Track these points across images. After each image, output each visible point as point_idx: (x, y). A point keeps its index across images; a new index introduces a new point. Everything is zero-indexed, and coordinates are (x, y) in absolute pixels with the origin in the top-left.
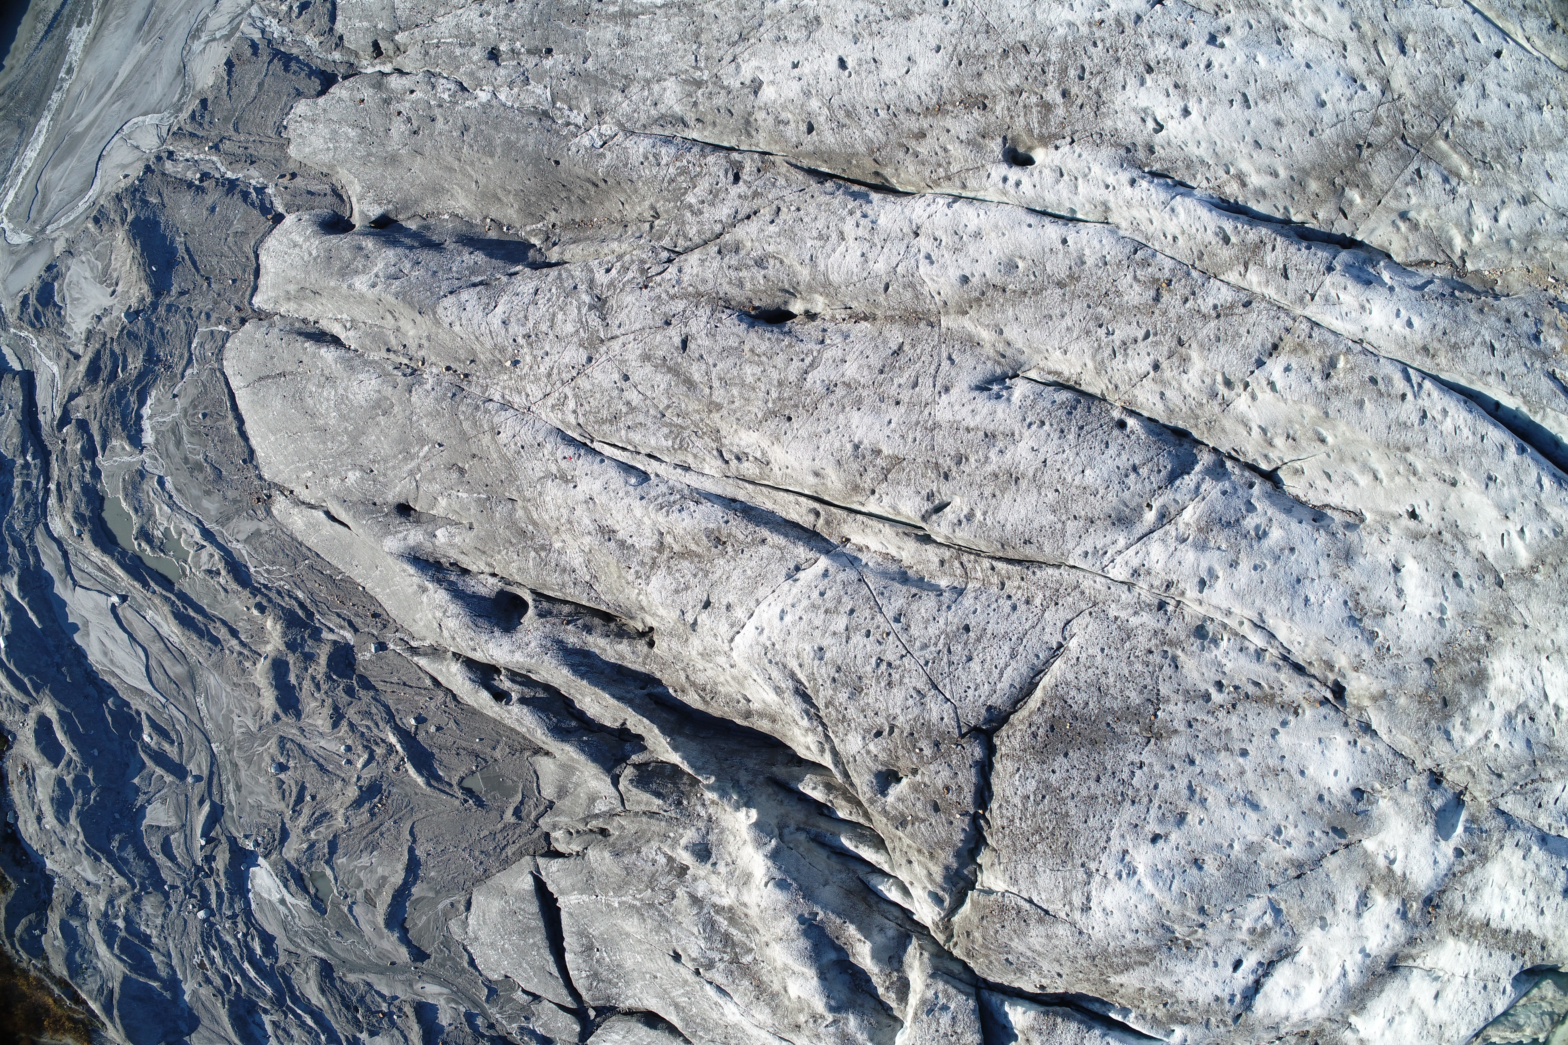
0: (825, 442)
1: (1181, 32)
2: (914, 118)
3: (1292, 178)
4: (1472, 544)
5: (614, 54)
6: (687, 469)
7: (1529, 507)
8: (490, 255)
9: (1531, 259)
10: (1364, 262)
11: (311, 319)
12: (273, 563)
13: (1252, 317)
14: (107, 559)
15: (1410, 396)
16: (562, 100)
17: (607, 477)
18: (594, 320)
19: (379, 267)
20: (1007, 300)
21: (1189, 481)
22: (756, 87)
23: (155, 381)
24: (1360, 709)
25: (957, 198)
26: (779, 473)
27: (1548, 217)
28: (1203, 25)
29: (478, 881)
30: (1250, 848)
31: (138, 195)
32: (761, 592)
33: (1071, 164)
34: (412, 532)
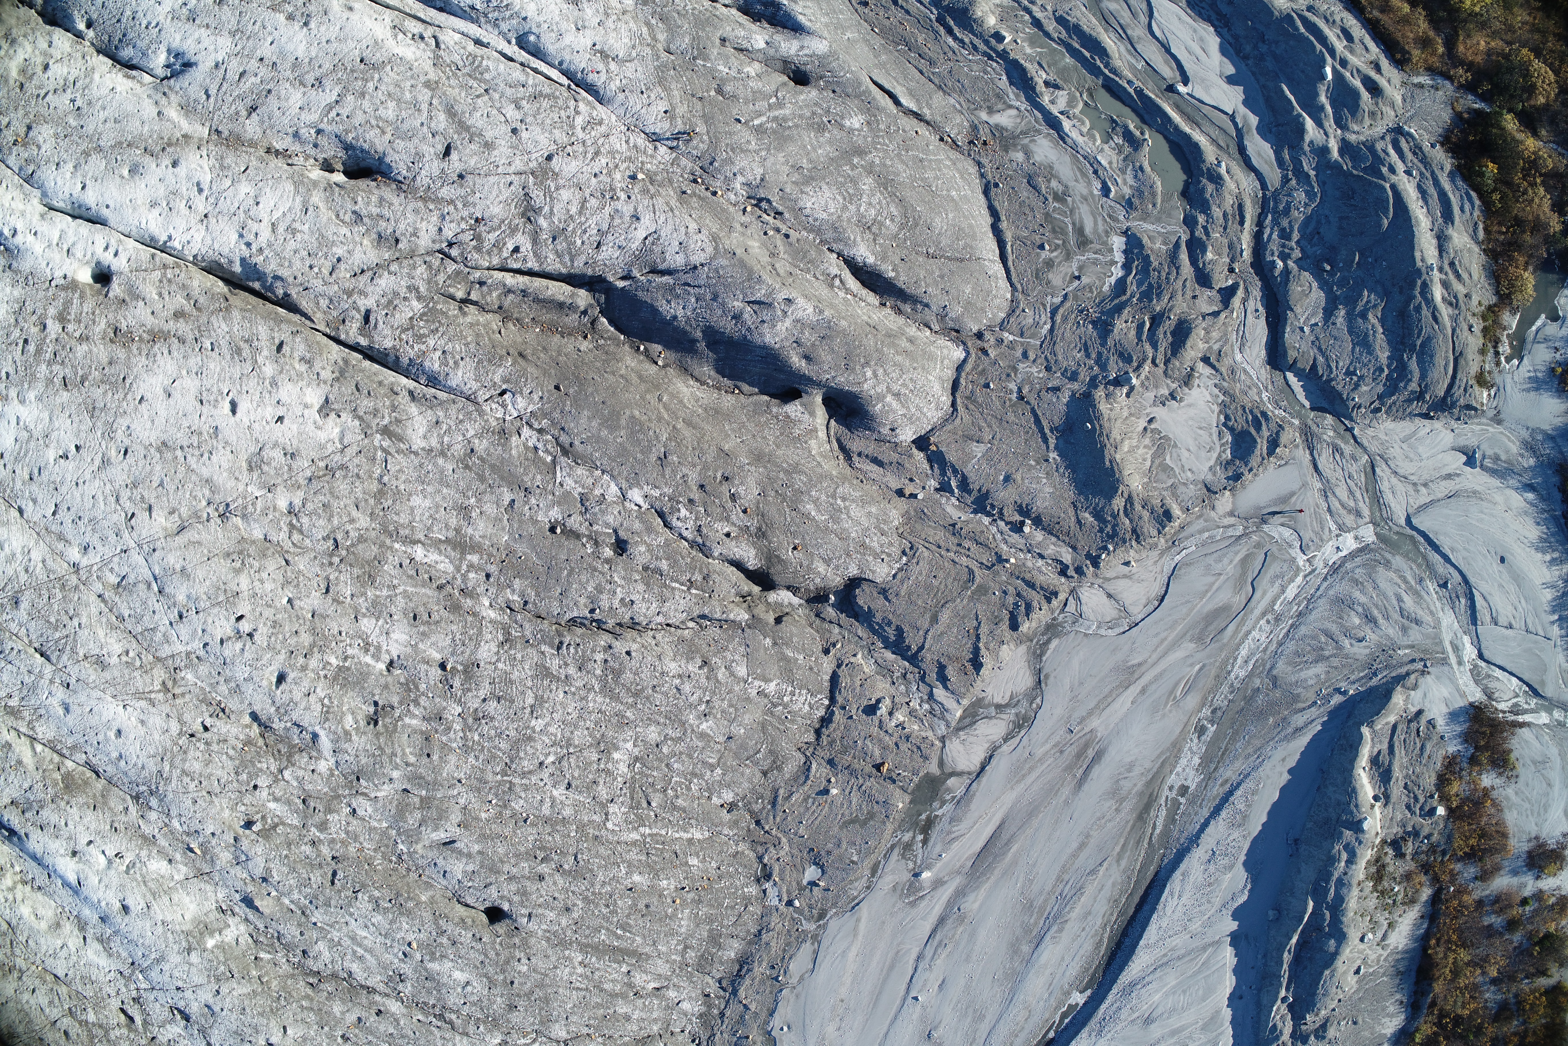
0: (333, 32)
5: (479, 500)
6: (478, 42)
11: (889, 311)
14: (1187, 131)
16: (544, 462)
17: (557, 46)
18: (538, 196)
19: (783, 326)
20: (146, 141)
22: (326, 408)
23: (1102, 301)
25: (161, 248)
31: (1109, 530)
33: (57, 256)
34: (793, 52)
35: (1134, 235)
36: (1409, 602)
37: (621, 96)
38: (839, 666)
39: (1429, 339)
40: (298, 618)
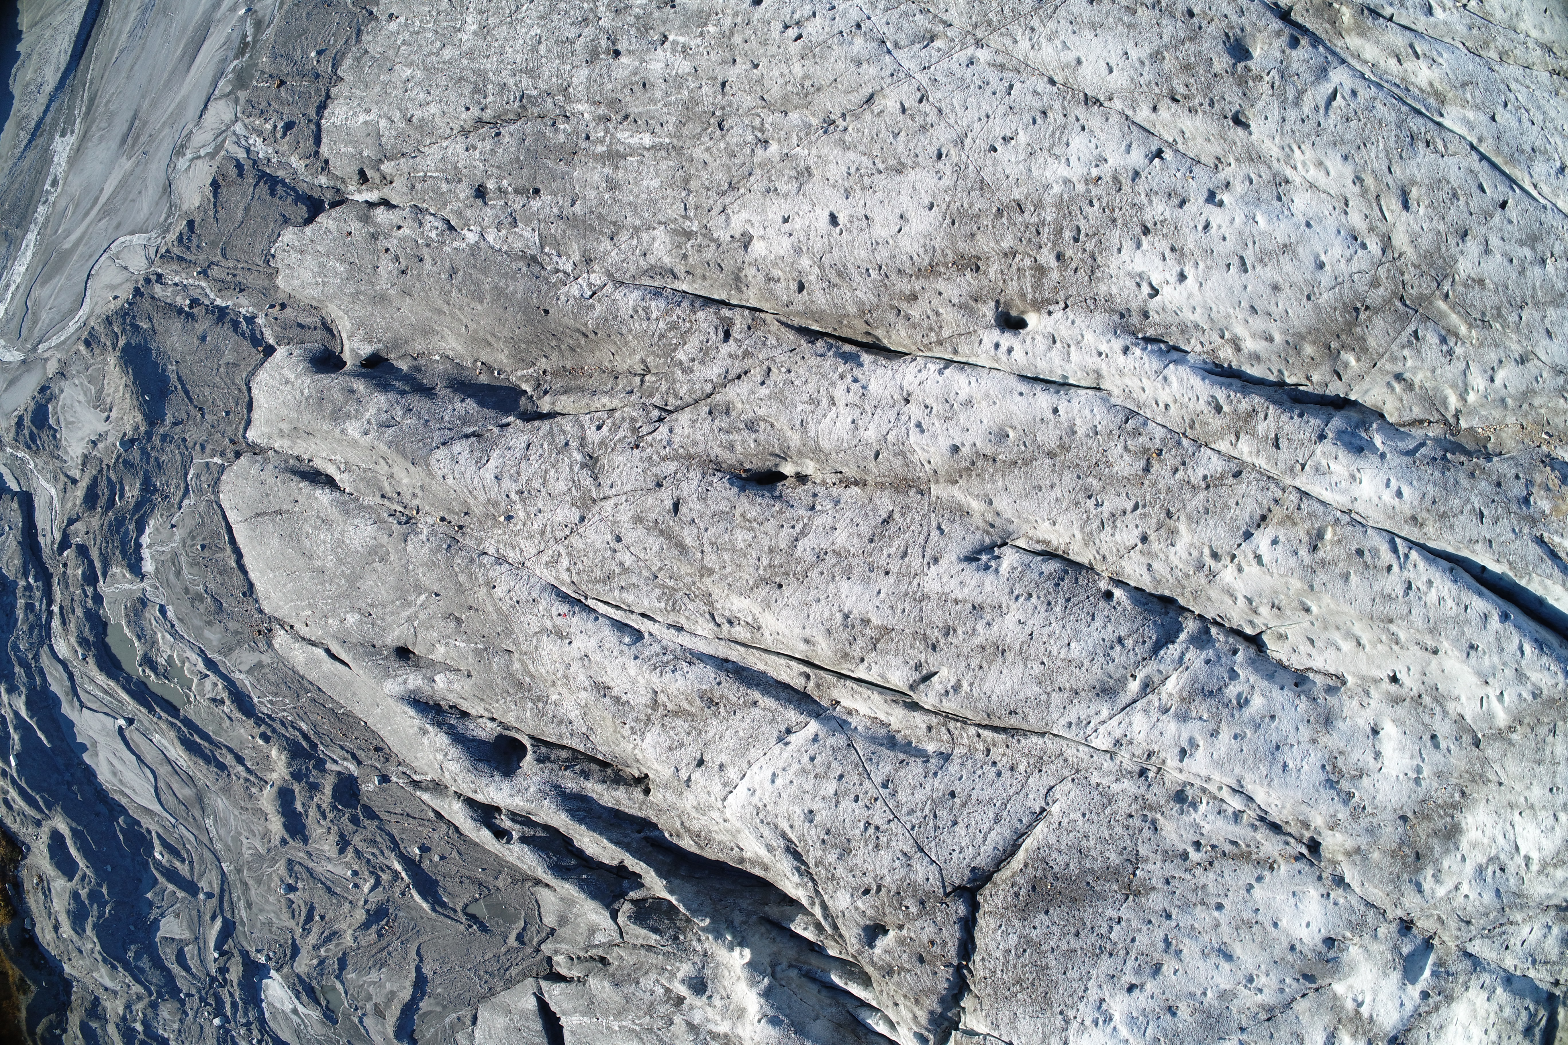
0: (815, 611)
1: (1179, 190)
2: (905, 280)
3: (1287, 343)
4: (1451, 706)
5: (602, 198)
6: (680, 629)
7: (1509, 673)
8: (482, 403)
9: (1526, 415)
10: (1357, 427)
11: (306, 457)
12: (276, 695)
13: (1241, 489)
14: (112, 683)
15: (1396, 568)
16: (550, 245)
17: (601, 635)
18: (586, 479)
19: (371, 412)
20: (996, 470)
21: (1173, 650)
22: (746, 241)
23: (152, 510)
24: (1335, 863)
25: (949, 363)
26: (770, 639)
27: (1545, 375)
28: (1203, 180)
29: (483, 998)
30: (1222, 995)
31: (128, 319)
32: (753, 754)
33: (1064, 332)
34: (412, 677)
35: (137, 576)
37: (535, 595)
38: (316, 153)
40: (746, 55)
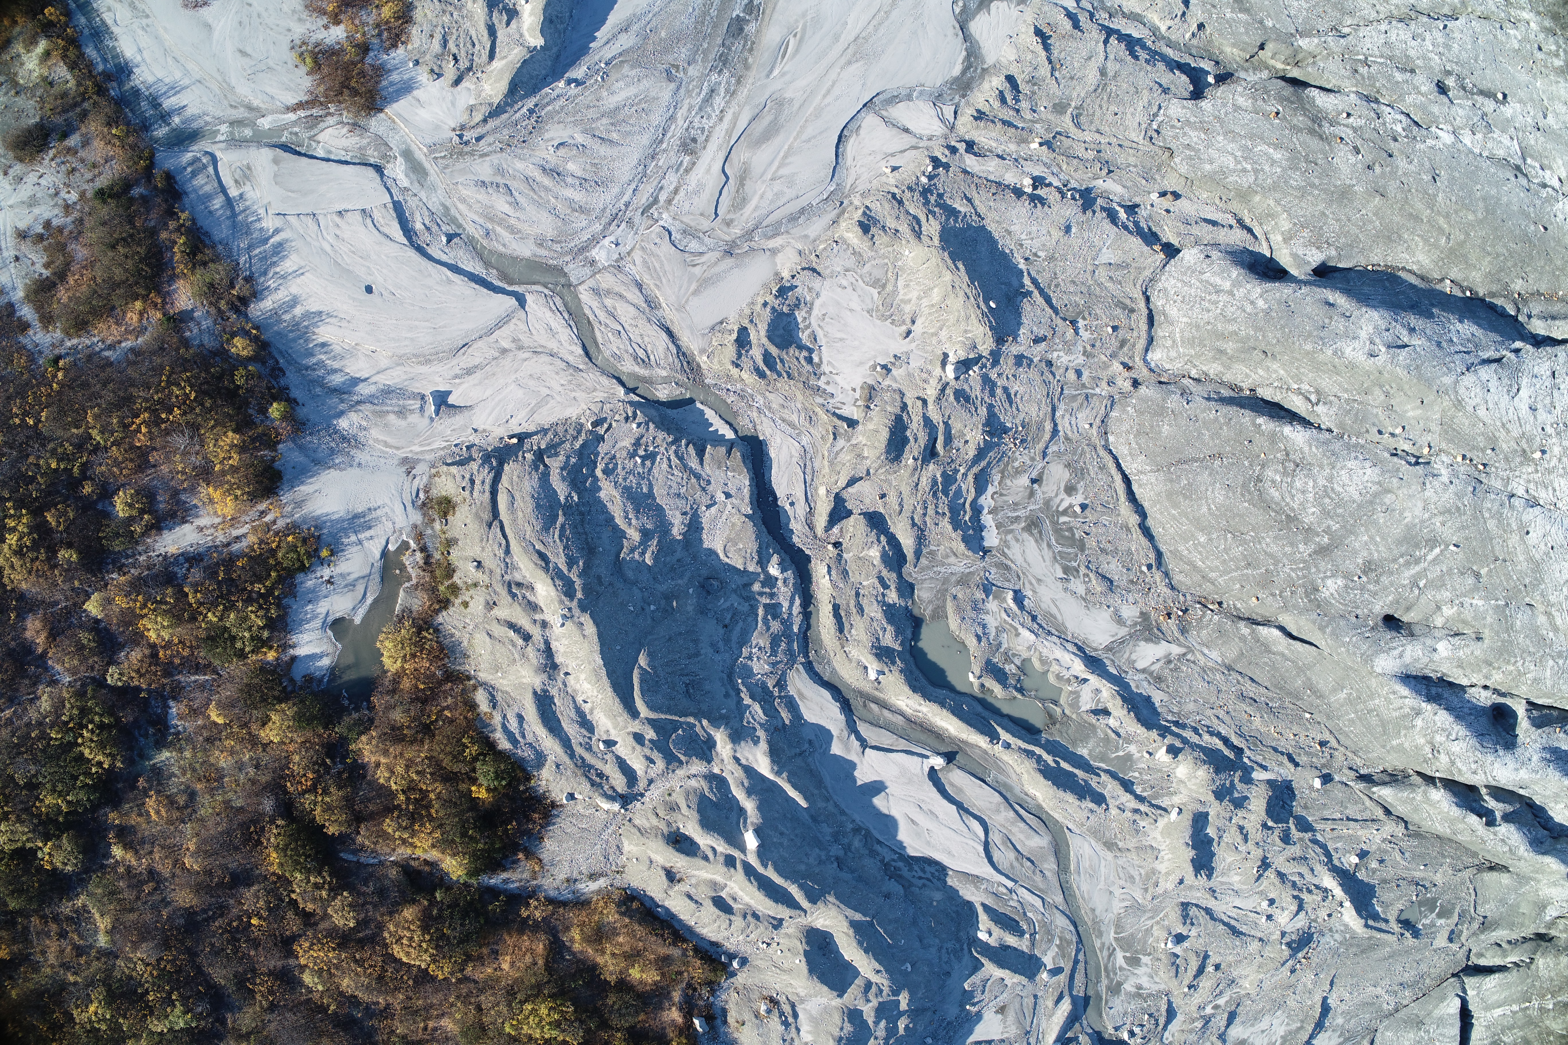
23: (1000, 460)
34: (1409, 648)
35: (975, 552)
36: (501, 205)
38: (1184, 14)
39: (547, 527)
